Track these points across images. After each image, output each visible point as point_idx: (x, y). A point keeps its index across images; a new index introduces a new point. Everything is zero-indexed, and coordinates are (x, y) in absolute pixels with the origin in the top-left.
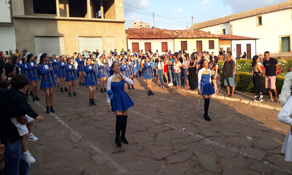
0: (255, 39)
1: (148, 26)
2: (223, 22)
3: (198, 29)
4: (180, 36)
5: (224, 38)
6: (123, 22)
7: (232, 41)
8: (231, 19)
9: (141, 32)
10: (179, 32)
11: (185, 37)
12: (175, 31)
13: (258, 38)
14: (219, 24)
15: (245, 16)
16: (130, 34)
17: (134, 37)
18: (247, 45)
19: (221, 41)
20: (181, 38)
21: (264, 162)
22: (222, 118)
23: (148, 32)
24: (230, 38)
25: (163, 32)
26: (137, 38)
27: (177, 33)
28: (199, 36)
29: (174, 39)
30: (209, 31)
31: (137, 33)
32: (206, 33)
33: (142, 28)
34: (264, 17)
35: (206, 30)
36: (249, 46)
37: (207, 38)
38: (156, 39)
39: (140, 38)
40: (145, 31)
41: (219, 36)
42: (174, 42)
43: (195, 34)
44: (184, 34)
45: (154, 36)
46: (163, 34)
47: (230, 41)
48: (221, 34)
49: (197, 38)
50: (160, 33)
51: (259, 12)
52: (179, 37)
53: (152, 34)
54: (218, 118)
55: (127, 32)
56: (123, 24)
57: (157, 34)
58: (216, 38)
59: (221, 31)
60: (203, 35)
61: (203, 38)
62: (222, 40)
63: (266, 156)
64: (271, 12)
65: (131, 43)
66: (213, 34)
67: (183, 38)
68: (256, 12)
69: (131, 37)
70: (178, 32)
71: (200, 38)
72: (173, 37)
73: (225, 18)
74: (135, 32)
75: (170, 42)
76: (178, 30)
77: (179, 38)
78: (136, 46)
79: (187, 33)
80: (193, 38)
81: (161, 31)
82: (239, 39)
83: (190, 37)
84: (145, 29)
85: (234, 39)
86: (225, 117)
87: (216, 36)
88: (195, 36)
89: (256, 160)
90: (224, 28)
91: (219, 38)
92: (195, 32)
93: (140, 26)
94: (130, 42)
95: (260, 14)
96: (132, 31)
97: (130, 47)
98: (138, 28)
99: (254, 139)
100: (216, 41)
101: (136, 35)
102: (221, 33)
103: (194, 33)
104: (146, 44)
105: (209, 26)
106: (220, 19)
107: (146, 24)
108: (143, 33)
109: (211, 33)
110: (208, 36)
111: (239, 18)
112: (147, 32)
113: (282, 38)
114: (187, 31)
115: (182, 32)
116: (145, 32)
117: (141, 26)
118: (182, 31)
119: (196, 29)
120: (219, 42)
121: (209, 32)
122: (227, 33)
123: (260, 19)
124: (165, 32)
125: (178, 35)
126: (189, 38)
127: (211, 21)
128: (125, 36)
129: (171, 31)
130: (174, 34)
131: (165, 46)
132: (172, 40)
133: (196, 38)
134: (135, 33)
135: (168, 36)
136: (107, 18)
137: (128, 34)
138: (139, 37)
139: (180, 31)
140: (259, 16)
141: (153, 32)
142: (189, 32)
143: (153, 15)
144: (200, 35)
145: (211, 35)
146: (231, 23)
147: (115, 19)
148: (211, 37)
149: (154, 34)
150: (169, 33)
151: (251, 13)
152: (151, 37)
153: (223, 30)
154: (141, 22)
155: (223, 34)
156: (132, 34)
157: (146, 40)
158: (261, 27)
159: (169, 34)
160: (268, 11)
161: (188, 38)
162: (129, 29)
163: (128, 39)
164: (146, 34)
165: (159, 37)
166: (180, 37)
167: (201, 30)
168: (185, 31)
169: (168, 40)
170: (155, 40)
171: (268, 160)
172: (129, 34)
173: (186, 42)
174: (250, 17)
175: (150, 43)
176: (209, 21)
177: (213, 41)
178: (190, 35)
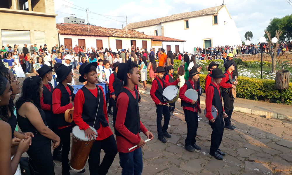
0: (183, 41)
1: (83, 22)
2: (155, 24)
3: (133, 29)
4: (114, 34)
5: (156, 39)
6: (54, 17)
7: (163, 42)
8: (162, 21)
9: (74, 27)
10: (114, 31)
11: (120, 35)
12: (110, 29)
13: (185, 40)
14: (153, 25)
15: (174, 19)
16: (62, 30)
17: (66, 32)
19: (153, 41)
20: (116, 37)
21: (178, 145)
22: (149, 110)
23: (82, 28)
24: (161, 39)
25: (98, 30)
26: (70, 33)
27: (112, 31)
28: (133, 36)
29: (108, 37)
30: (143, 32)
31: (70, 28)
32: (140, 33)
34: (190, 21)
35: (140, 30)
36: (177, 47)
37: (140, 38)
38: (90, 36)
39: (73, 34)
40: (79, 26)
41: (151, 37)
42: (109, 40)
43: (130, 34)
44: (118, 33)
45: (88, 33)
46: (98, 32)
47: (161, 42)
49: (132, 38)
50: (94, 30)
51: (186, 16)
52: (113, 35)
53: (86, 31)
54: (145, 111)
55: (58, 26)
56: (54, 18)
57: (91, 31)
58: (148, 38)
59: (154, 32)
60: (136, 35)
61: (137, 38)
62: (154, 41)
63: (180, 139)
64: (196, 16)
65: (64, 39)
66: (146, 35)
67: (117, 37)
68: (184, 15)
69: (63, 32)
70: (113, 30)
71: (134, 38)
72: (107, 35)
73: (158, 20)
74: (68, 27)
75: (105, 40)
76: (113, 29)
77: (114, 37)
78: (68, 42)
79: (122, 32)
80: (127, 37)
81: (96, 28)
82: (169, 40)
83: (125, 36)
84: (79, 25)
85: (164, 40)
86: (151, 110)
87: (149, 37)
88: (129, 35)
89: (172, 143)
90: (156, 29)
91: (151, 39)
92: (129, 31)
93: (74, 22)
94: (62, 37)
95: (187, 18)
96: (64, 26)
98: (72, 23)
99: (172, 127)
100: (149, 42)
101: (68, 30)
102: (153, 34)
103: (128, 33)
104: (79, 40)
105: (143, 26)
106: (152, 20)
107: (81, 19)
108: (76, 29)
109: (145, 33)
110: (141, 37)
111: (169, 20)
112: (80, 28)
113: (205, 41)
114: (122, 30)
115: (116, 31)
116: (78, 28)
117: (75, 21)
118: (117, 30)
119: (131, 29)
120: (151, 42)
122: (159, 34)
123: (187, 22)
124: (100, 29)
125: (113, 34)
126: (123, 37)
127: (144, 22)
128: (56, 31)
129: (106, 28)
130: (109, 32)
131: (100, 43)
132: (107, 38)
133: (130, 38)
134: (68, 29)
135: (103, 34)
136: (35, 11)
137: (59, 29)
138: (71, 33)
139: (115, 29)
140: (187, 20)
141: (87, 28)
142: (124, 31)
143: (87, 11)
144: (134, 35)
145: (144, 36)
146: (162, 25)
147: (45, 12)
148: (144, 37)
149: (88, 31)
150: (104, 31)
151: (179, 17)
152: (84, 33)
153: (155, 31)
154: (75, 18)
155: (155, 35)
157: (79, 36)
158: (188, 30)
159: (103, 32)
160: (193, 16)
161: (122, 36)
162: (61, 24)
163: (59, 35)
164: (80, 30)
165: (94, 34)
166: (115, 35)
167: (135, 30)
168: (120, 30)
169: (102, 37)
170: (89, 37)
171: (181, 143)
172: (61, 29)
173: (121, 40)
174: (178, 20)
175: (84, 40)
176: (142, 22)
177: (146, 41)
178: (125, 34)
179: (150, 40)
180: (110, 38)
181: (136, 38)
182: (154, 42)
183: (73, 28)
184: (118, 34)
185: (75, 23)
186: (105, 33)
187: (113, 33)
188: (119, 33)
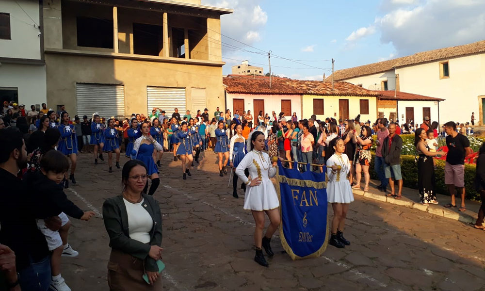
0: (438, 100)
1: (260, 72)
2: (383, 70)
3: (342, 80)
4: (312, 90)
5: (385, 96)
6: (220, 66)
7: (399, 102)
8: (397, 65)
9: (248, 81)
10: (311, 84)
11: (321, 92)
12: (303, 82)
13: (443, 99)
14: (379, 73)
15: (420, 61)
16: (232, 85)
17: (236, 89)
18: (424, 109)
19: (380, 101)
20: (314, 94)
22: (382, 234)
23: (260, 82)
24: (395, 97)
25: (284, 84)
26: (242, 91)
27: (308, 85)
28: (344, 92)
29: (301, 94)
30: (360, 84)
31: (242, 83)
32: (356, 87)
33: (250, 75)
34: (452, 63)
35: (355, 82)
36: (427, 111)
37: (356, 95)
38: (272, 94)
39: (247, 91)
40: (255, 80)
41: (376, 93)
42: (302, 100)
43: (338, 89)
44: (318, 88)
45: (270, 89)
46: (285, 87)
47: (396, 101)
48: (380, 89)
49: (341, 95)
50: (279, 84)
51: (444, 55)
52: (310, 92)
53: (266, 86)
54: (374, 234)
55: (225, 81)
56: (220, 68)
57: (274, 86)
58: (371, 96)
59: (380, 84)
60: (350, 90)
61: (350, 95)
62: (381, 99)
64: (464, 55)
65: (232, 100)
66: (368, 89)
67: (317, 94)
68: (439, 54)
69: (231, 90)
70: (309, 83)
71: (345, 95)
72: (300, 92)
73: (387, 63)
74: (239, 82)
75: (295, 100)
76: (309, 81)
77: (311, 94)
78: (239, 105)
79: (324, 86)
80: (333, 95)
81: (281, 81)
82: (411, 98)
83: (329, 93)
84: (255, 78)
85: (401, 98)
86: (386, 233)
87: (373, 93)
88: (337, 91)
90: (385, 79)
91: (376, 96)
92: (336, 84)
93: (246, 72)
94: (230, 97)
95: (445, 58)
96: (234, 80)
97: (230, 107)
98: (244, 74)
99: (436, 274)
100: (372, 102)
101: (240, 86)
102: (380, 87)
103: (335, 87)
104: (255, 102)
105: (360, 75)
106: (378, 64)
107: (257, 68)
108: (251, 84)
109: (363, 87)
110: (359, 93)
111: (411, 63)
112: (258, 82)
113: (482, 99)
114: (324, 83)
115: (315, 84)
116: (254, 82)
117: (249, 71)
118: (316, 82)
119: (339, 80)
120: (377, 102)
121: (361, 86)
122: (390, 88)
123: (446, 66)
124: (288, 83)
125: (309, 90)
126: (327, 95)
127: (364, 68)
128: (222, 87)
129: (297, 81)
130: (303, 87)
131: (286, 105)
132: (299, 96)
133: (338, 95)
134: (239, 84)
135: (292, 90)
136: (194, 58)
137: (227, 84)
138: (244, 90)
139: (312, 81)
140: (445, 61)
141: (268, 82)
142: (327, 84)
143: (269, 54)
144: (345, 90)
145: (363, 91)
146: (397, 71)
147: (207, 59)
148: (364, 93)
149: (269, 86)
150: (295, 85)
151: (430, 57)
152: (264, 90)
153: (383, 83)
154: (249, 65)
155: (384, 90)
156: (234, 84)
157: (256, 95)
158: (446, 80)
159: (293, 87)
160: (459, 54)
161: (325, 93)
162: (229, 76)
163: (227, 93)
164: (257, 86)
165: (278, 92)
166: (313, 92)
167: (348, 81)
168: (321, 82)
169: (292, 96)
170: (271, 96)
172: (229, 84)
173: (323, 100)
174: (428, 62)
175: (263, 100)
176: (360, 67)
177: (368, 100)
178: (329, 90)
179: (375, 98)
180: (304, 96)
181: (348, 95)
182: (382, 101)
183: (247, 83)
184: (317, 90)
185: (249, 73)
186: (296, 88)
187: (309, 88)
188: (320, 89)
